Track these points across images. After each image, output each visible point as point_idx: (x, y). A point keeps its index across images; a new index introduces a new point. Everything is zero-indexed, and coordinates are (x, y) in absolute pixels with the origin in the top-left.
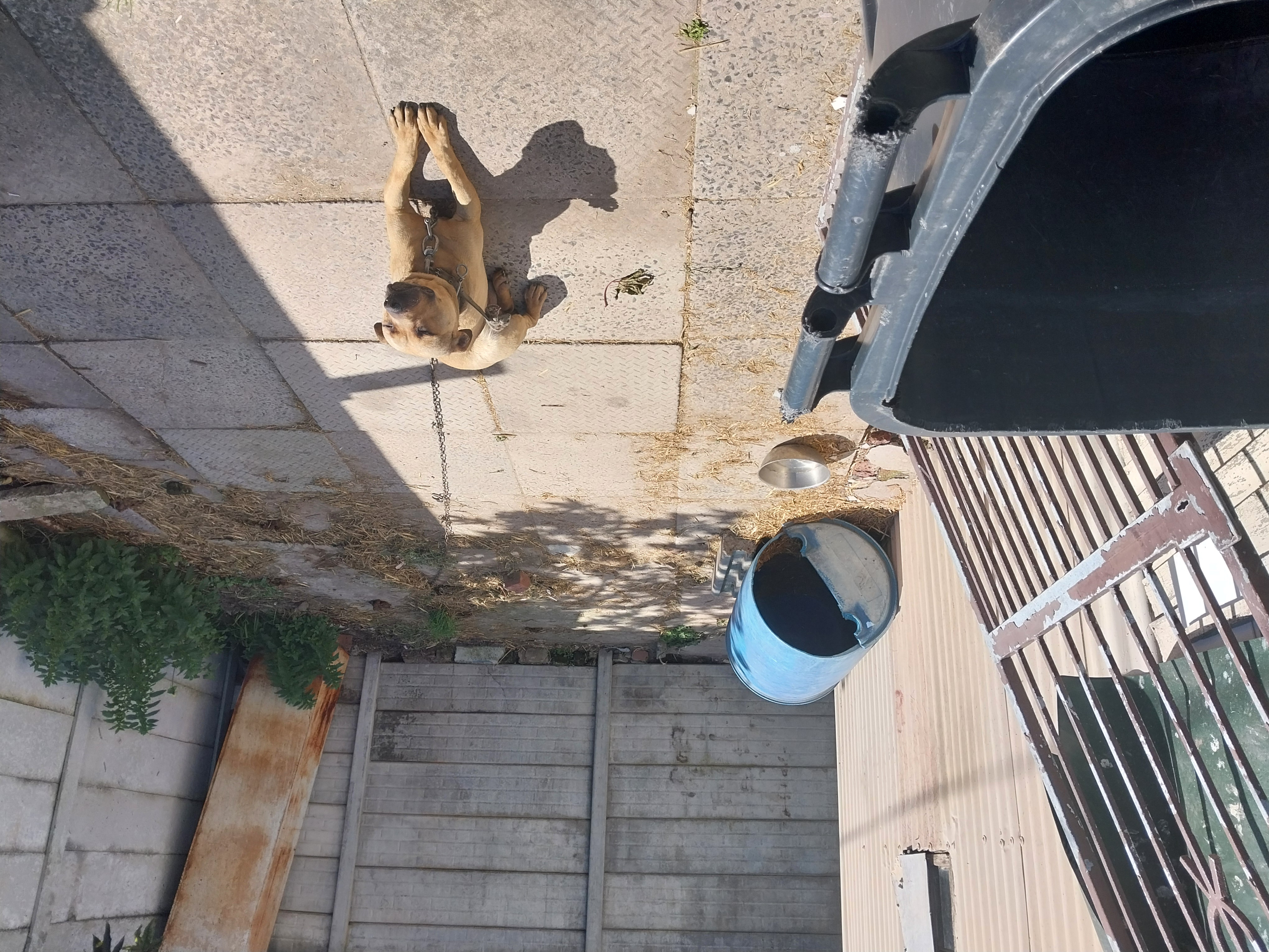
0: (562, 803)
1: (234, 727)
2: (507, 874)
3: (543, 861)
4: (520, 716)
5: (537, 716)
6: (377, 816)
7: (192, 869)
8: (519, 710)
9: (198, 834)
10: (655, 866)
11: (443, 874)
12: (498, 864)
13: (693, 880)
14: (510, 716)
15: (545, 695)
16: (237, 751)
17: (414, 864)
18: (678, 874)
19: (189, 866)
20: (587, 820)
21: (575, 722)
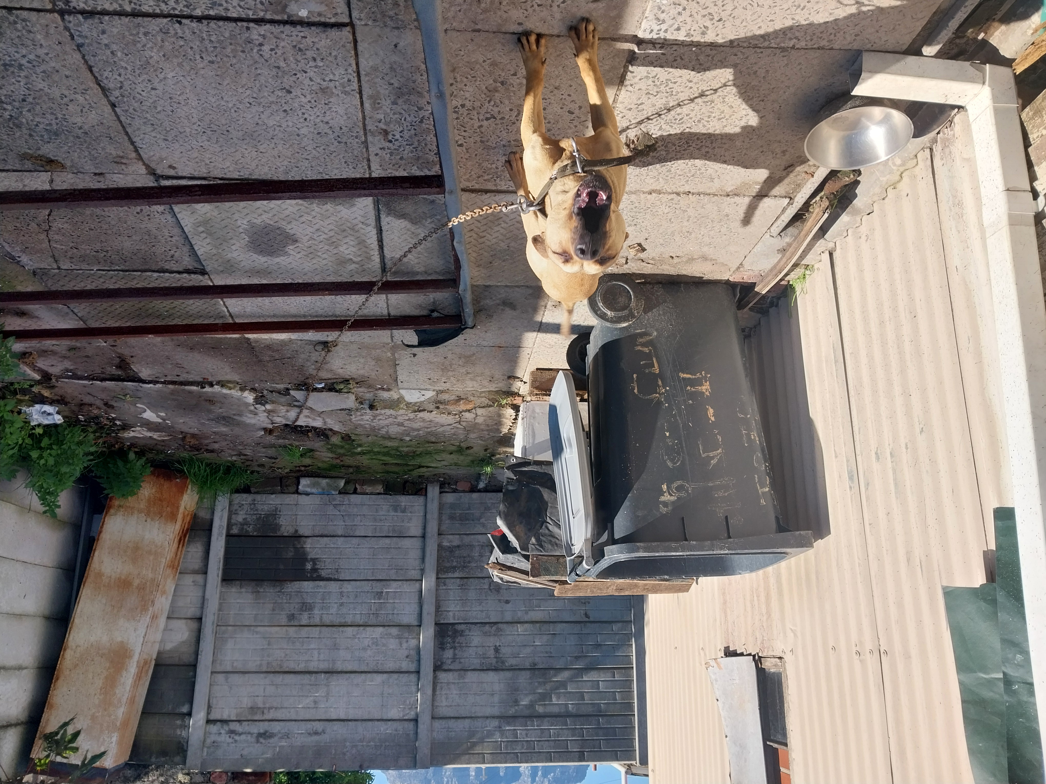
0: (395, 612)
1: (97, 553)
2: (348, 675)
3: (380, 662)
4: (358, 538)
5: (373, 539)
6: (230, 628)
7: (60, 682)
8: (357, 533)
9: (65, 650)
10: (476, 662)
11: (292, 676)
12: (339, 666)
13: (508, 674)
14: (350, 538)
15: (381, 520)
16: (100, 575)
17: (264, 669)
18: (496, 670)
19: (57, 679)
20: (418, 626)
21: (407, 543)
